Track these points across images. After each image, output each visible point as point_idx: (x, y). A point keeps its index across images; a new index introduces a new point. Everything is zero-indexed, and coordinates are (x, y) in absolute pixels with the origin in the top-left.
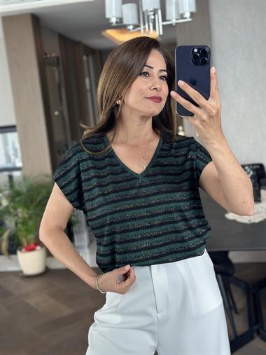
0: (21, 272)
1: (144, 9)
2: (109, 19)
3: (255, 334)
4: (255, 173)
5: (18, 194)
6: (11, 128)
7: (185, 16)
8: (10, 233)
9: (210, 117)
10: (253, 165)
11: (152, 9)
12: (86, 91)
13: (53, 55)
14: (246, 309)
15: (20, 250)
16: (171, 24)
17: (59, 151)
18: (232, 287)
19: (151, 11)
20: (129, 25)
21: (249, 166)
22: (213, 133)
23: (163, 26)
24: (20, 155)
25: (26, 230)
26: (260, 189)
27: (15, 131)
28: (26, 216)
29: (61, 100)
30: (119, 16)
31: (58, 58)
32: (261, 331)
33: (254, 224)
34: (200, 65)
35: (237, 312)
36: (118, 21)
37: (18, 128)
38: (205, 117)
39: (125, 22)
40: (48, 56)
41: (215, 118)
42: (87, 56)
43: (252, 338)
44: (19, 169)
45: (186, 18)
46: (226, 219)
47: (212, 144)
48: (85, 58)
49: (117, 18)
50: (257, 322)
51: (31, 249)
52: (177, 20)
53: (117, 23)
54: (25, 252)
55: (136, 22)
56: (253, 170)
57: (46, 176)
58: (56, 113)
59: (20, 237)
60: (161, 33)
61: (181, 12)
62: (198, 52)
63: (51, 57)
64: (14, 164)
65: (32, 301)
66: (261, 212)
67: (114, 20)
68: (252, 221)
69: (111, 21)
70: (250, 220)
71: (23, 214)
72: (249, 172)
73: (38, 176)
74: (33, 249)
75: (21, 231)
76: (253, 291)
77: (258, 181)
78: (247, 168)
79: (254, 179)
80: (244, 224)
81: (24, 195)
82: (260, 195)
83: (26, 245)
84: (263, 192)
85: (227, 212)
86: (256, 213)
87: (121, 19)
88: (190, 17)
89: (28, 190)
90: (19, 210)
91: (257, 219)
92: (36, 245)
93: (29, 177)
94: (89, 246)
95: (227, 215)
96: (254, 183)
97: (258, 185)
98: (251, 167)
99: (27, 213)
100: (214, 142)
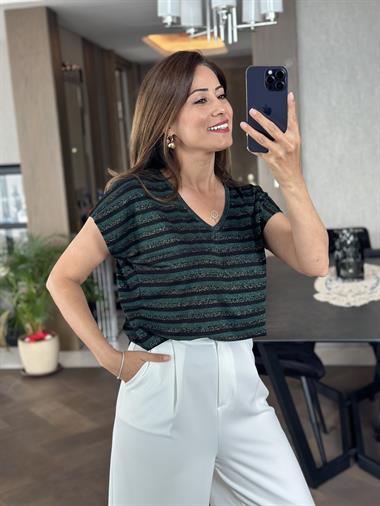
0: (24, 370)
1: (214, 6)
2: (161, 19)
3: (352, 461)
4: (357, 239)
5: (23, 260)
6: (13, 168)
7: (268, 18)
8: (9, 315)
9: (288, 153)
10: (354, 229)
11: (224, 6)
12: (118, 120)
13: (74, 67)
14: (339, 427)
15: (23, 340)
16: (249, 28)
17: (79, 204)
18: (321, 398)
19: (224, 9)
20: (190, 27)
21: (348, 230)
22: (291, 173)
23: (238, 30)
24: (24, 206)
25: (32, 311)
26: (363, 262)
27: (19, 173)
28: (34, 291)
29: (84, 131)
30: (176, 14)
31: (80, 71)
32: (360, 456)
34: (275, 89)
35: (325, 432)
36: (175, 21)
37: (23, 168)
38: (281, 153)
39: (184, 23)
40: (68, 68)
41: (297, 156)
42: (120, 70)
43: (347, 466)
44: (23, 226)
45: (269, 21)
46: (315, 300)
48: (117, 73)
49: (173, 17)
50: (354, 445)
51: (38, 339)
52: (256, 22)
53: (173, 23)
54: (29, 342)
55: (199, 24)
56: (354, 234)
57: (63, 236)
59: (23, 321)
60: (236, 40)
61: (263, 12)
62: (273, 74)
63: (71, 70)
64: (16, 218)
65: (39, 411)
66: (364, 293)
67: (168, 20)
68: (352, 304)
69: (165, 21)
70: (348, 303)
71: (29, 288)
72: (348, 238)
73: (49, 237)
74: (40, 339)
75: (24, 313)
76: (348, 403)
77: (361, 251)
78: (345, 232)
79: (356, 246)
80: (341, 308)
81: (32, 262)
82: (362, 270)
83: (31, 332)
84: (367, 267)
85: (316, 292)
86: (357, 294)
87: (179, 19)
88: (275, 20)
89: (37, 255)
90: (20, 284)
91: (359, 302)
92: (45, 332)
93: (38, 237)
94: (117, 338)
95: (317, 297)
96: (355, 252)
97: (360, 256)
98: (351, 231)
99: (35, 287)
100: (291, 184)
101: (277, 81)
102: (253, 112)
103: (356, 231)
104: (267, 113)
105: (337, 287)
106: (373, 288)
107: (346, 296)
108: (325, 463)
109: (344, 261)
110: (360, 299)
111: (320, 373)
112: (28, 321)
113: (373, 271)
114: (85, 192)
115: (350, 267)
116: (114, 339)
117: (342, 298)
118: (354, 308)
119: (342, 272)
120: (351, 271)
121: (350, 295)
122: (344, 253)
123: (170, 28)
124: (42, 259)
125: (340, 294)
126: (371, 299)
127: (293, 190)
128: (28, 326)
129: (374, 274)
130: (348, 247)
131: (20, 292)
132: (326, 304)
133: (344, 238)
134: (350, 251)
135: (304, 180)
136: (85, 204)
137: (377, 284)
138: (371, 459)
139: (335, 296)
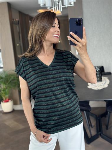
0: (3, 111)
3: (99, 136)
4: (100, 69)
5: (1, 78)
9: (83, 46)
10: (99, 66)
13: (16, 20)
14: (96, 126)
15: (2, 102)
16: (66, 7)
18: (90, 117)
19: (57, 1)
20: (48, 7)
21: (97, 67)
22: (84, 52)
24: (2, 62)
25: (5, 93)
26: (101, 76)
29: (20, 39)
31: (18, 21)
32: (102, 134)
34: (79, 25)
35: (92, 127)
36: (44, 5)
37: (1, 51)
38: (81, 46)
40: (14, 20)
41: (85, 46)
43: (98, 137)
44: (2, 68)
45: (72, 4)
46: (88, 88)
47: (83, 56)
48: (30, 21)
49: (43, 4)
50: (100, 131)
51: (7, 101)
52: (68, 5)
53: (43, 6)
55: (51, 6)
56: (99, 68)
58: (18, 45)
59: (2, 96)
61: (70, 2)
62: (78, 21)
63: (15, 21)
65: (7, 123)
66: (102, 85)
68: (98, 89)
70: (97, 89)
72: (97, 69)
73: (10, 71)
75: (3, 94)
76: (99, 118)
77: (101, 73)
79: (99, 72)
80: (95, 90)
81: (4, 79)
82: (101, 79)
84: (103, 78)
85: (88, 86)
86: (100, 86)
88: (74, 4)
89: (6, 77)
90: (1, 85)
91: (100, 88)
92: (9, 99)
93: (6, 71)
96: (99, 73)
97: (101, 74)
99: (5, 86)
100: (84, 55)
102: (71, 33)
103: (100, 67)
104: (76, 33)
106: (104, 84)
107: (97, 86)
108: (92, 137)
111: (90, 110)
112: (4, 96)
113: (105, 79)
117: (95, 87)
118: (99, 90)
120: (98, 79)
121: (98, 86)
125: (95, 86)
126: (104, 87)
127: (84, 57)
128: (4, 98)
129: (105, 80)
130: (97, 72)
132: (91, 89)
135: (87, 54)
137: (106, 83)
138: (105, 135)
139: (94, 86)
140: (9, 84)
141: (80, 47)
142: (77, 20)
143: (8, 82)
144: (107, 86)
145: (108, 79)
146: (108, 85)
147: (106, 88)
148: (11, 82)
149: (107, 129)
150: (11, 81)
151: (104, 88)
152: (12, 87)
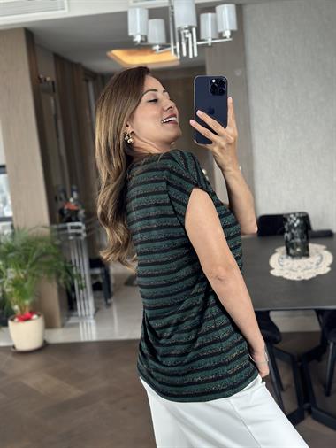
0: (14, 347)
1: (177, 26)
2: (132, 37)
3: (306, 414)
4: (302, 222)
5: (11, 249)
7: (224, 36)
10: (299, 213)
11: (187, 27)
13: (48, 78)
14: (293, 385)
15: (12, 320)
16: (207, 44)
17: (56, 199)
19: (186, 29)
20: (155, 45)
21: (294, 214)
23: (198, 46)
24: (9, 202)
25: (20, 294)
26: (308, 242)
27: (5, 173)
28: (22, 276)
30: (144, 34)
32: (313, 409)
33: (304, 281)
34: (218, 94)
35: (283, 390)
36: (144, 39)
37: (8, 169)
39: (150, 41)
40: (43, 81)
42: (87, 81)
43: (302, 419)
44: (8, 219)
45: (225, 38)
46: (271, 275)
49: (142, 36)
50: (307, 400)
51: (26, 319)
52: (213, 39)
53: (142, 41)
54: (19, 321)
55: (163, 41)
56: (300, 218)
57: (45, 227)
59: (12, 303)
60: (196, 54)
61: (220, 30)
62: (216, 82)
63: (45, 82)
64: (3, 213)
65: (30, 382)
66: (311, 268)
67: (138, 39)
68: (303, 278)
69: (135, 40)
70: (299, 277)
71: (18, 274)
72: (295, 222)
73: (35, 228)
74: (28, 319)
75: (13, 296)
76: (299, 364)
77: (306, 232)
78: (292, 216)
79: (302, 228)
80: (294, 281)
81: (19, 251)
82: (307, 249)
83: (19, 313)
84: (312, 247)
85: (272, 269)
86: (305, 269)
87: (146, 37)
88: (230, 37)
89: (23, 245)
90: (9, 270)
91: (307, 276)
92: (32, 313)
93: (24, 228)
94: (95, 315)
95: (272, 272)
96: (301, 234)
97: (305, 237)
98: (297, 215)
99: (23, 273)
101: (219, 88)
103: (301, 215)
104: (211, 113)
105: (288, 264)
106: (318, 264)
107: (296, 271)
109: (293, 241)
110: (309, 273)
112: (17, 303)
113: (316, 249)
114: (61, 188)
115: (298, 246)
116: (92, 317)
117: (292, 273)
119: (291, 251)
120: (298, 250)
121: (299, 270)
122: (292, 234)
123: (139, 45)
124: (28, 248)
125: (291, 270)
126: (317, 273)
128: (16, 308)
129: (317, 252)
130: (295, 229)
131: (9, 277)
132: (281, 278)
133: (292, 221)
134: (297, 233)
136: (61, 199)
137: (321, 260)
138: (322, 411)
139: (287, 271)
140: (32, 265)
141: (221, 148)
142: (214, 81)
143: (30, 262)
144: (328, 269)
145: (328, 249)
146: (330, 266)
147: (325, 275)
148: (40, 260)
149: (328, 394)
150: (37, 258)
151: (319, 276)
152: (42, 275)
